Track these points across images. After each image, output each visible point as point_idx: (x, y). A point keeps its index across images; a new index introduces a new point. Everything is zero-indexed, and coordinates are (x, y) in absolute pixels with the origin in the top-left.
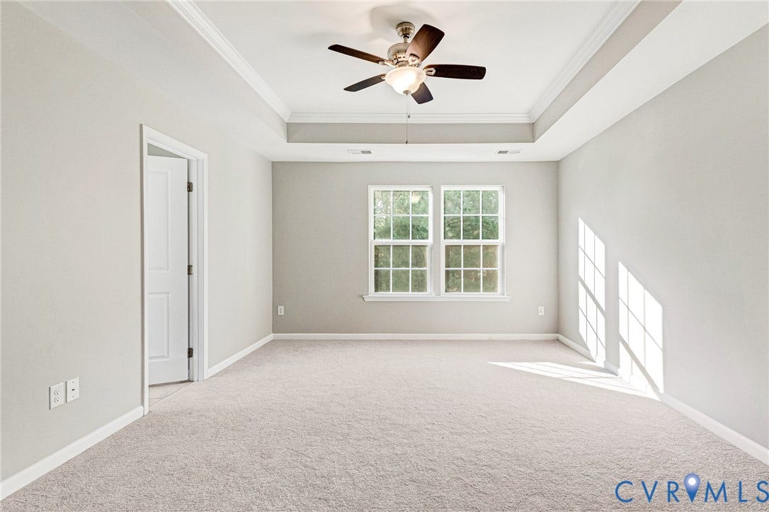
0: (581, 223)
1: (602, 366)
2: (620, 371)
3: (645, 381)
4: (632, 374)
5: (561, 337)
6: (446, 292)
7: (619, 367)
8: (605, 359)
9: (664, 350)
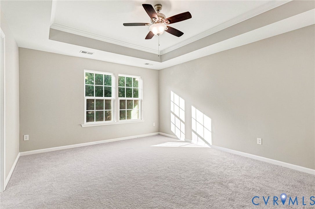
0: (172, 93)
1: (184, 140)
2: (192, 141)
3: (204, 142)
4: (198, 141)
5: (161, 133)
6: (120, 120)
7: (192, 140)
8: (185, 138)
9: (212, 132)
